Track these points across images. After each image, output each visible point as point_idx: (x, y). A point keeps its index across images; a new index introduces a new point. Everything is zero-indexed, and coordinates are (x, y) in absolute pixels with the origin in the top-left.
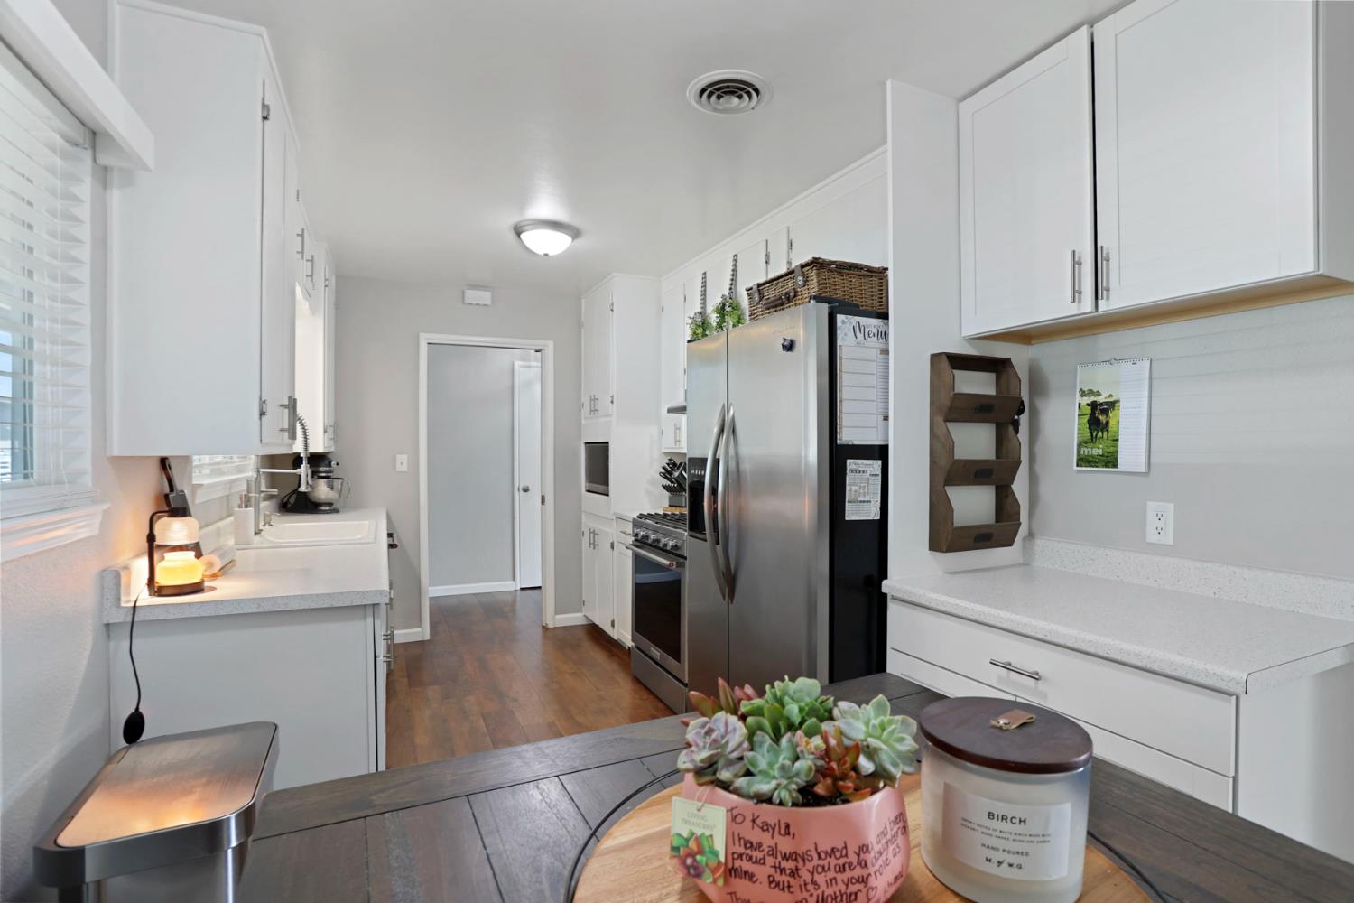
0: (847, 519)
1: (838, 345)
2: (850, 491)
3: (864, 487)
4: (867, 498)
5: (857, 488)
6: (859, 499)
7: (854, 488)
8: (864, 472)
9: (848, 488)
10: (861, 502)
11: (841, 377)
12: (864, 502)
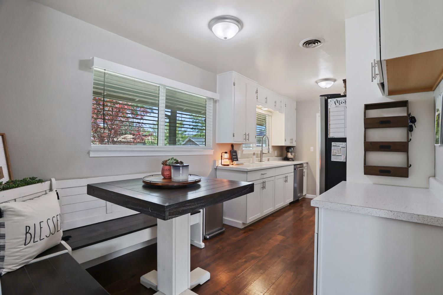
0: (332, 160)
1: (328, 108)
2: (333, 152)
3: (339, 151)
4: (340, 155)
5: (336, 151)
6: (337, 155)
7: (334, 151)
8: (339, 146)
9: (332, 151)
10: (337, 156)
11: (329, 118)
12: (339, 156)
